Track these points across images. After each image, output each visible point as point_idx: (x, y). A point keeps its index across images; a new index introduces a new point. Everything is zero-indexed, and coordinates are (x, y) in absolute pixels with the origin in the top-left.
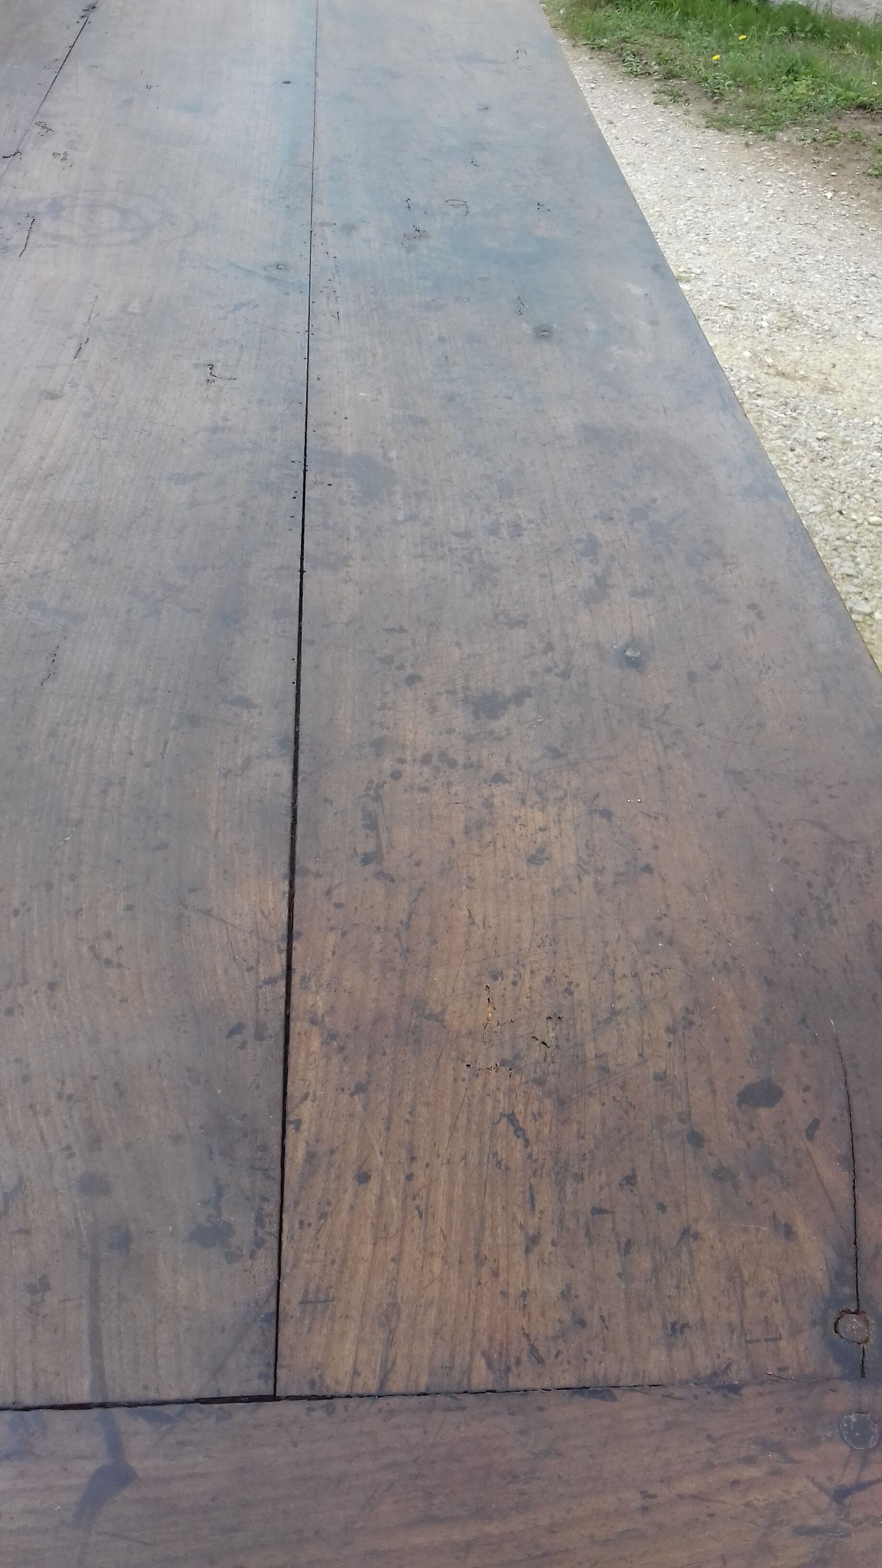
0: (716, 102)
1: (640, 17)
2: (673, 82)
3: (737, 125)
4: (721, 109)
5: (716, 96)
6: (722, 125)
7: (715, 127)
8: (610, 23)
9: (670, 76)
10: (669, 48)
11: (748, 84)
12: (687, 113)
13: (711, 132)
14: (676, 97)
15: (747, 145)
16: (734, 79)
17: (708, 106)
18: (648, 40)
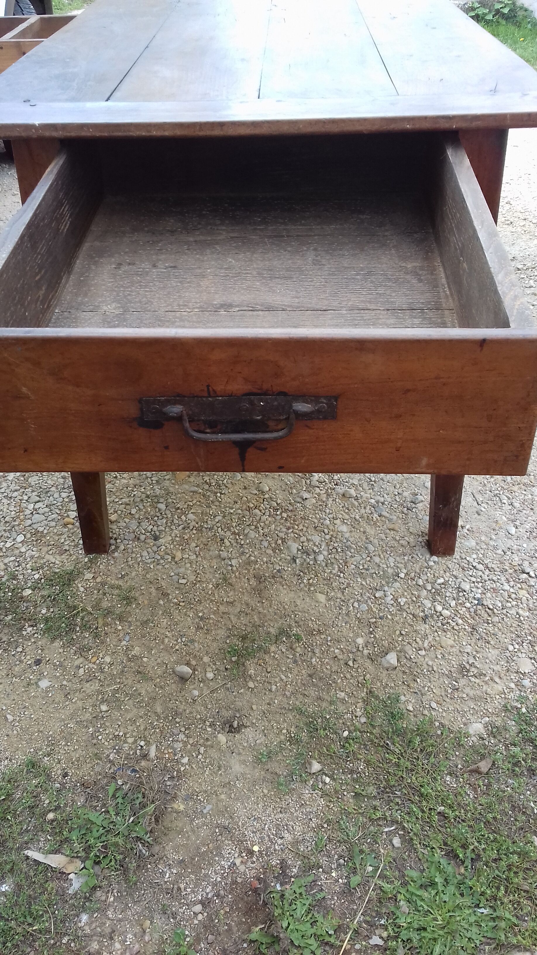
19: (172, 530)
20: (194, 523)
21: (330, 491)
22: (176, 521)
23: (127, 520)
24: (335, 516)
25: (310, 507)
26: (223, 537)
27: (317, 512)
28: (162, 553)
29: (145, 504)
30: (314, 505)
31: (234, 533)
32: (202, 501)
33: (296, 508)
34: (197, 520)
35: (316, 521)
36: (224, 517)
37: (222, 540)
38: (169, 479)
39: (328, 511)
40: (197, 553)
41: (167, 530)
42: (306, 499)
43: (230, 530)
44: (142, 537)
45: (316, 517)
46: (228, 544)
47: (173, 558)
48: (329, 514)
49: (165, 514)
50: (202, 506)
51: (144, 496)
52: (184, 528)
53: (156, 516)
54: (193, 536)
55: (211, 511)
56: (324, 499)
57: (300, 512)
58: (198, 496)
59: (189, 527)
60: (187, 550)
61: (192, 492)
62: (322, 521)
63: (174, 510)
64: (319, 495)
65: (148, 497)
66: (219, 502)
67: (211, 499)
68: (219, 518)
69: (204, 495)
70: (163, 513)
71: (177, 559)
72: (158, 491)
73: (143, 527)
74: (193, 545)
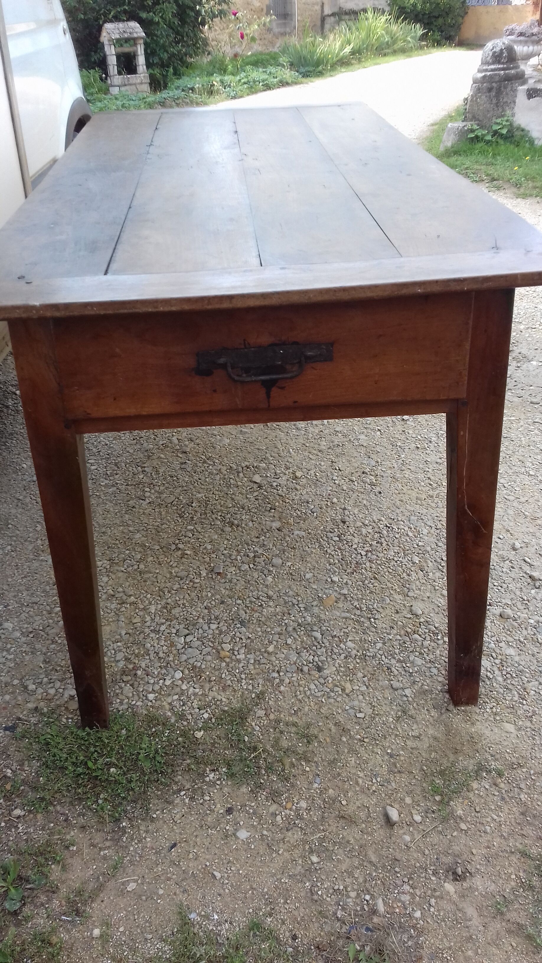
0: (518, 188)
1: (473, 158)
2: (495, 182)
3: (531, 196)
4: (522, 190)
5: (518, 185)
6: (524, 196)
7: (521, 198)
8: (459, 162)
9: (493, 180)
10: (491, 170)
11: (533, 179)
12: (505, 193)
13: (519, 200)
14: (498, 188)
15: (538, 202)
16: (525, 177)
17: (515, 190)
18: (479, 167)
19: (334, 659)
20: (355, 652)
22: (335, 650)
23: (285, 651)
24: (498, 639)
26: (389, 665)
28: (331, 686)
29: (299, 633)
31: (399, 661)
32: (357, 627)
34: (357, 648)
36: (384, 644)
37: (389, 668)
38: (316, 606)
39: (489, 634)
40: (367, 684)
41: (329, 660)
43: (394, 658)
44: (306, 669)
46: (396, 672)
47: (343, 690)
49: (323, 643)
50: (358, 633)
51: (295, 624)
52: (345, 658)
53: (314, 645)
54: (358, 665)
55: (370, 638)
58: (351, 622)
59: (351, 656)
60: (355, 681)
61: (343, 618)
63: (331, 638)
65: (300, 625)
66: (375, 628)
67: (366, 625)
68: (379, 645)
69: (357, 621)
70: (321, 642)
71: (347, 691)
72: (309, 619)
73: (304, 658)
74: (360, 675)
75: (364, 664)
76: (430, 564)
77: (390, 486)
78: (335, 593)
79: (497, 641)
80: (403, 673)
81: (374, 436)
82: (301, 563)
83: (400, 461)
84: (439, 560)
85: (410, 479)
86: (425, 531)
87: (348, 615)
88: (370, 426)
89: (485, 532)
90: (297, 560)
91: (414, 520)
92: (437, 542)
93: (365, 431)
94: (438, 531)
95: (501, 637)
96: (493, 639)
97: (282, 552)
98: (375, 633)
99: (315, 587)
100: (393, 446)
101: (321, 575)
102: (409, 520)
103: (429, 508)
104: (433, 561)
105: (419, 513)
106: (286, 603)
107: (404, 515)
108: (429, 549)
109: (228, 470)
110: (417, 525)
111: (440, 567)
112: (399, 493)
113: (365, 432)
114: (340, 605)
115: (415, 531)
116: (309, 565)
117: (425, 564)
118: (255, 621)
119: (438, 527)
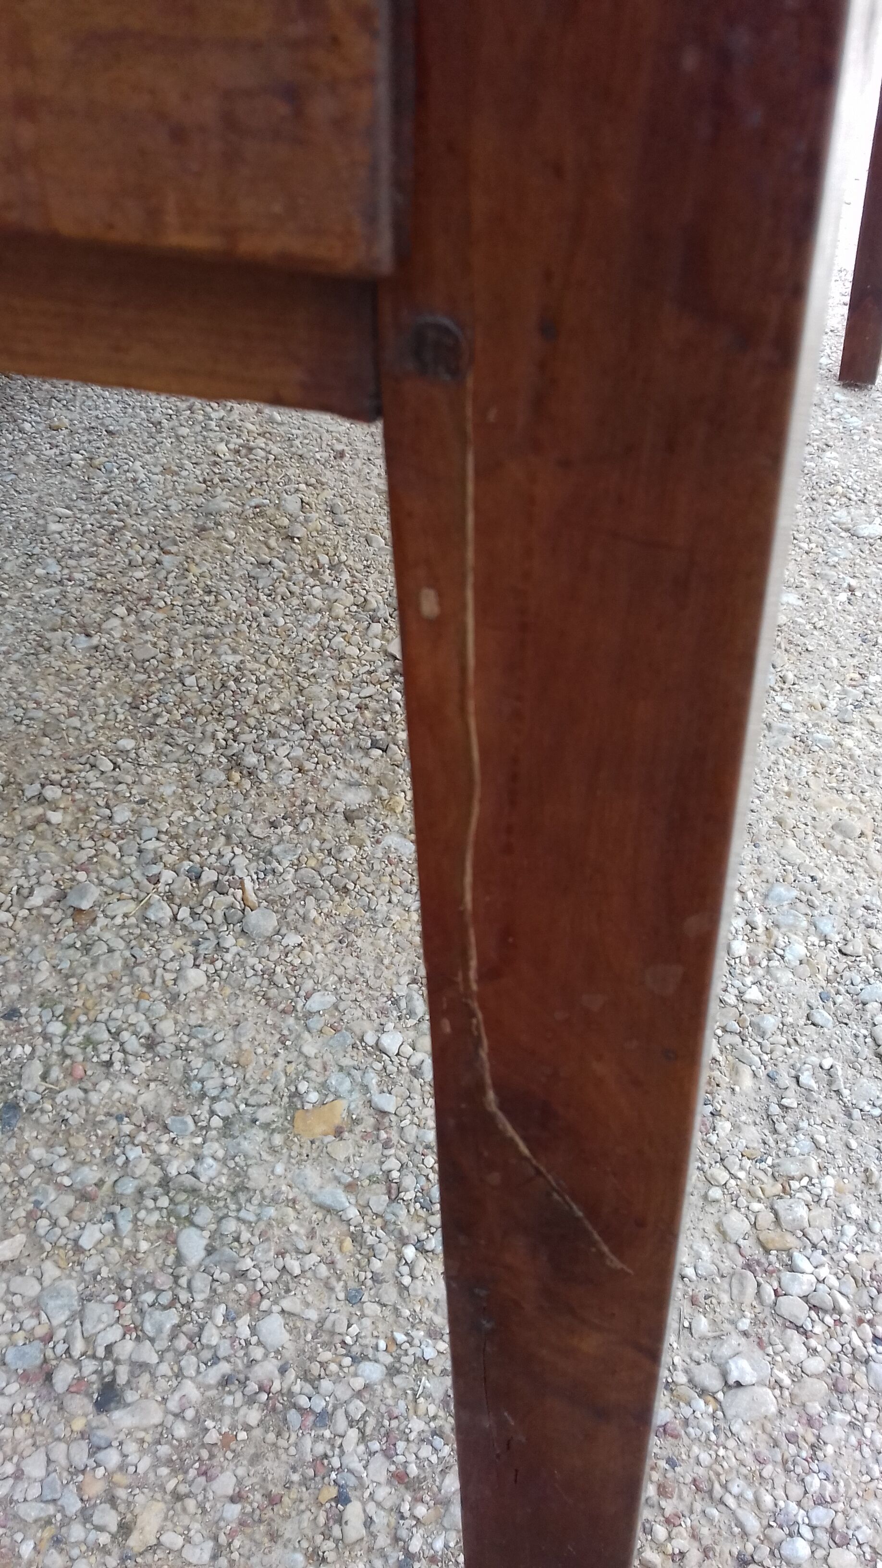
19: (179, 1375)
20: (267, 1369)
21: (847, 1368)
22: (211, 1336)
23: (51, 1270)
24: (839, 1522)
25: (746, 1435)
26: (352, 1481)
27: (768, 1470)
28: (95, 1488)
29: (142, 1214)
30: (763, 1423)
31: (399, 1478)
32: (342, 1263)
33: (686, 1422)
34: (290, 1353)
35: (753, 1524)
36: (393, 1371)
37: (342, 1499)
38: (266, 1126)
39: (814, 1483)
40: (223, 1539)
41: (164, 1369)
42: (738, 1384)
43: (389, 1454)
44: (64, 1375)
45: (758, 1502)
46: (355, 1529)
47: (125, 1529)
48: (821, 1501)
49: (189, 1288)
50: (332, 1289)
51: (154, 1176)
52: (226, 1381)
53: (151, 1287)
54: (242, 1435)
55: (354, 1330)
56: (815, 1408)
57: (696, 1450)
58: (333, 1231)
59: (243, 1384)
60: (191, 1504)
61: (321, 1206)
62: (777, 1534)
63: (226, 1277)
64: (799, 1374)
65: (165, 1183)
66: (403, 1289)
67: (376, 1265)
68: (372, 1372)
69: (357, 1238)
70: (183, 1281)
71: (135, 1542)
72: (209, 1169)
73: (88, 1326)
74: (225, 1484)
75: (271, 1437)
76: (747, 1082)
77: (776, 763)
78: (356, 1095)
79: (832, 1531)
80: (383, 1541)
81: (825, 602)
82: (330, 947)
83: (857, 693)
84: (785, 1080)
85: (852, 757)
86: (798, 950)
87: (341, 1199)
88: (832, 573)
89: (615, 1262)
90: (326, 936)
91: (780, 900)
92: (816, 1002)
93: (808, 583)
94: (844, 962)
95: (857, 1521)
96: (821, 1516)
97: (301, 894)
98: (387, 1312)
99: (309, 1049)
100: (864, 641)
101: (358, 1013)
102: (766, 896)
103: (860, 873)
104: (762, 1073)
105: (813, 878)
106: (187, 1080)
107: (760, 873)
108: (770, 1022)
109: (354, 608)
110: (781, 919)
111: (775, 1109)
112: (788, 794)
113: (808, 586)
114: (342, 1150)
115: (763, 938)
116: (350, 962)
117: (725, 1080)
118: (45, 1119)
119: (849, 949)
